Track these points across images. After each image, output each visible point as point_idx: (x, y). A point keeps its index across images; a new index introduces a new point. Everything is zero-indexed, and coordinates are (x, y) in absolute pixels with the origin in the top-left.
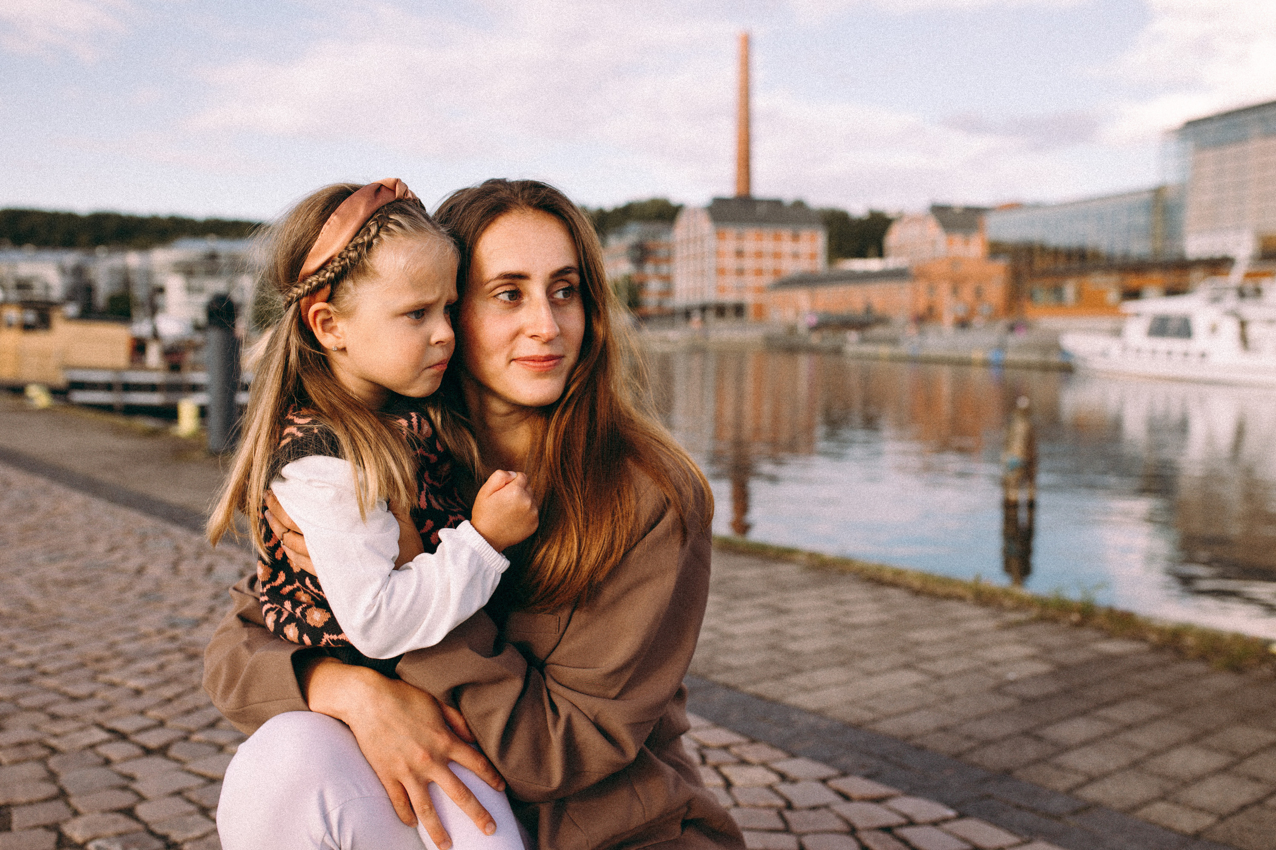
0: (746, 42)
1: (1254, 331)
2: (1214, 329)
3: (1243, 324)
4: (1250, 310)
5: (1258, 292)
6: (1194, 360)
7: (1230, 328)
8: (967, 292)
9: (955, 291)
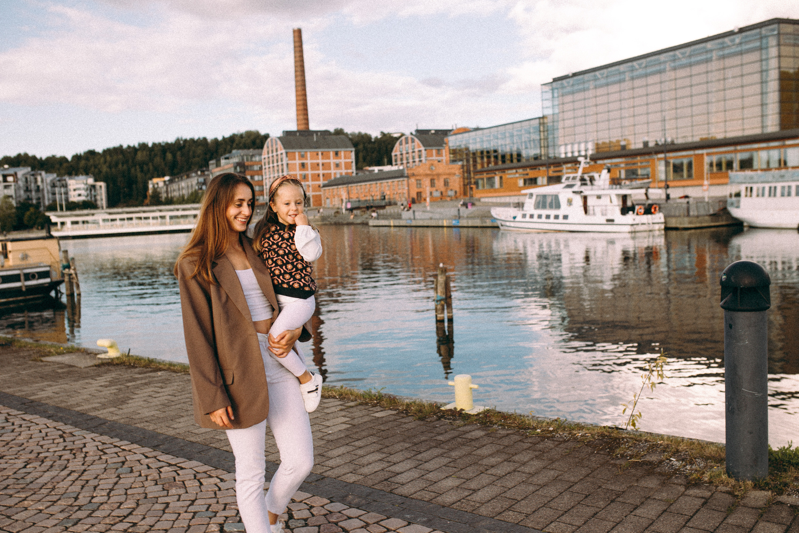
0: (298, 33)
1: (591, 202)
2: (570, 202)
3: (585, 198)
4: (587, 190)
5: (592, 179)
6: (561, 220)
7: (578, 201)
8: (440, 184)
9: (432, 184)
